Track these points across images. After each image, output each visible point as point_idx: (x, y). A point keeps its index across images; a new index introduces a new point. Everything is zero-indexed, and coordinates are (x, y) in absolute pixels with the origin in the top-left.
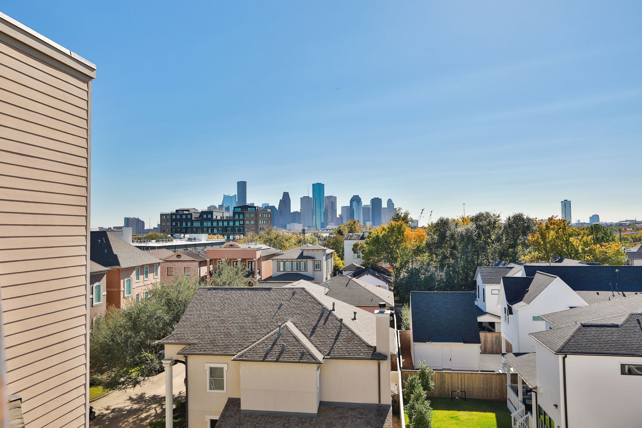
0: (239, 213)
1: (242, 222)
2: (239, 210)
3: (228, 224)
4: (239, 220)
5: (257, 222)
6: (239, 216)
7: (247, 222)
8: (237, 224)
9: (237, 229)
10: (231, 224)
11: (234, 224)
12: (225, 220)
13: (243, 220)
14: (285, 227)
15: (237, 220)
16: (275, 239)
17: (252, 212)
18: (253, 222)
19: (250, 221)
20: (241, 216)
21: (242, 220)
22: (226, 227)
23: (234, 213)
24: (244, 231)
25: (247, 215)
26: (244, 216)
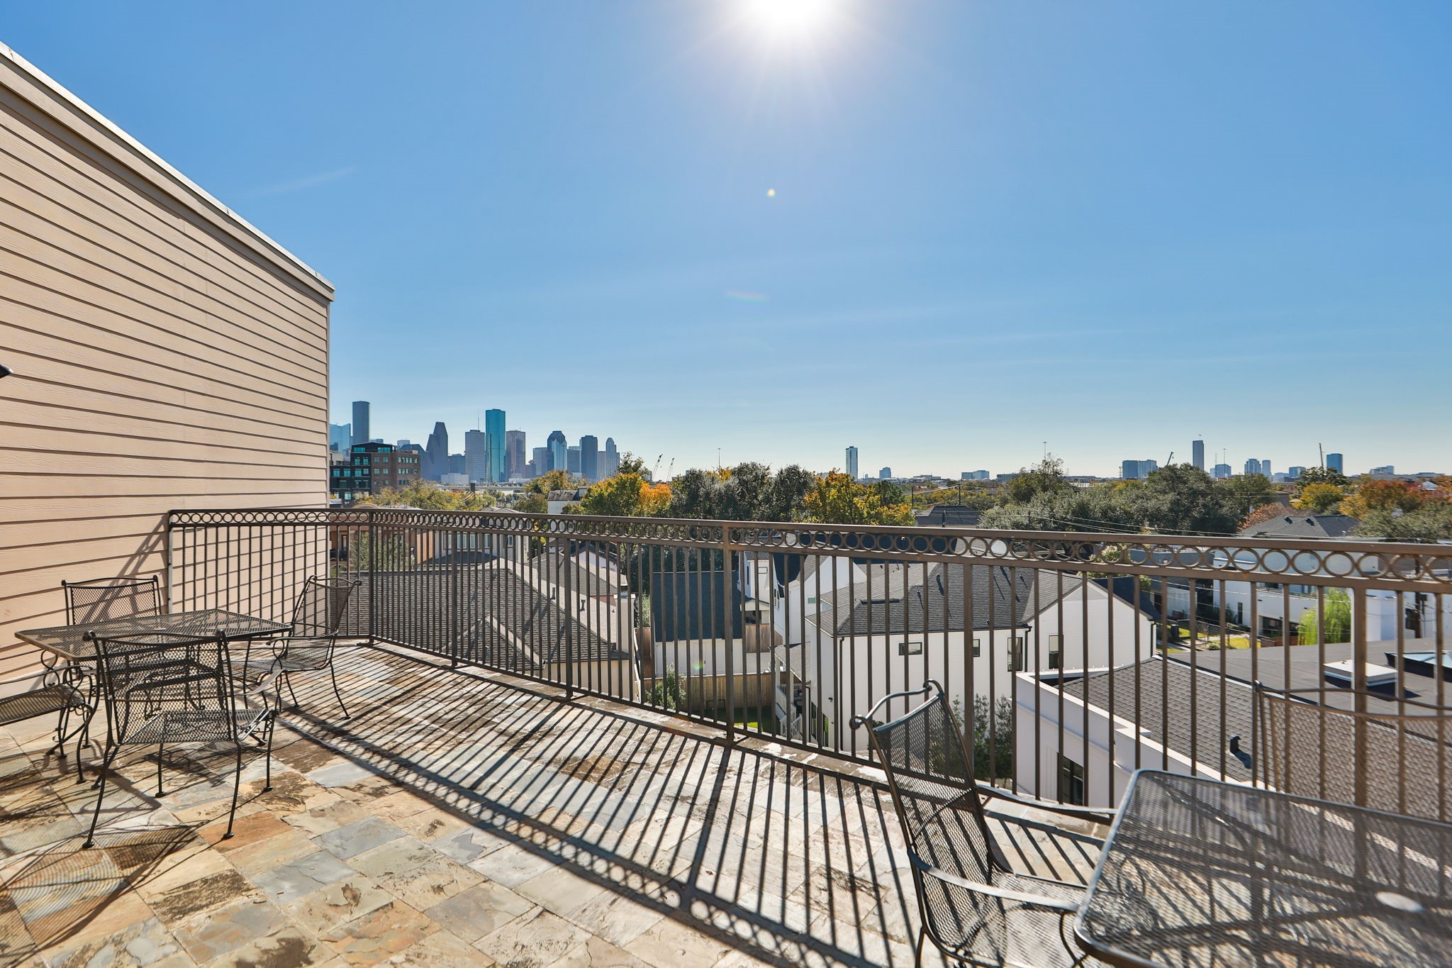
0: (361, 456)
1: (366, 471)
2: (362, 450)
3: (342, 473)
4: (362, 468)
5: (393, 471)
6: (362, 461)
7: (377, 471)
8: (358, 473)
9: (357, 482)
10: (347, 473)
11: (353, 473)
12: (336, 467)
13: (369, 468)
14: (438, 480)
15: (358, 467)
16: (429, 498)
17: (386, 455)
18: (386, 472)
19: (381, 470)
20: (366, 461)
21: (366, 467)
22: (338, 479)
23: (353, 456)
24: (370, 486)
25: (376, 460)
26: (370, 460)
